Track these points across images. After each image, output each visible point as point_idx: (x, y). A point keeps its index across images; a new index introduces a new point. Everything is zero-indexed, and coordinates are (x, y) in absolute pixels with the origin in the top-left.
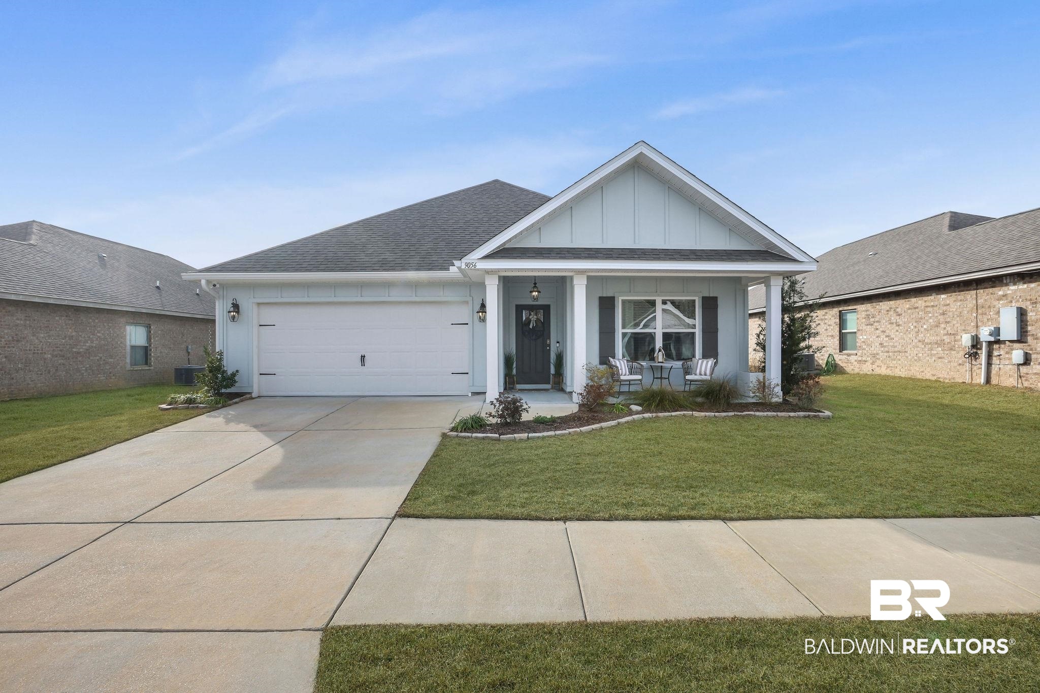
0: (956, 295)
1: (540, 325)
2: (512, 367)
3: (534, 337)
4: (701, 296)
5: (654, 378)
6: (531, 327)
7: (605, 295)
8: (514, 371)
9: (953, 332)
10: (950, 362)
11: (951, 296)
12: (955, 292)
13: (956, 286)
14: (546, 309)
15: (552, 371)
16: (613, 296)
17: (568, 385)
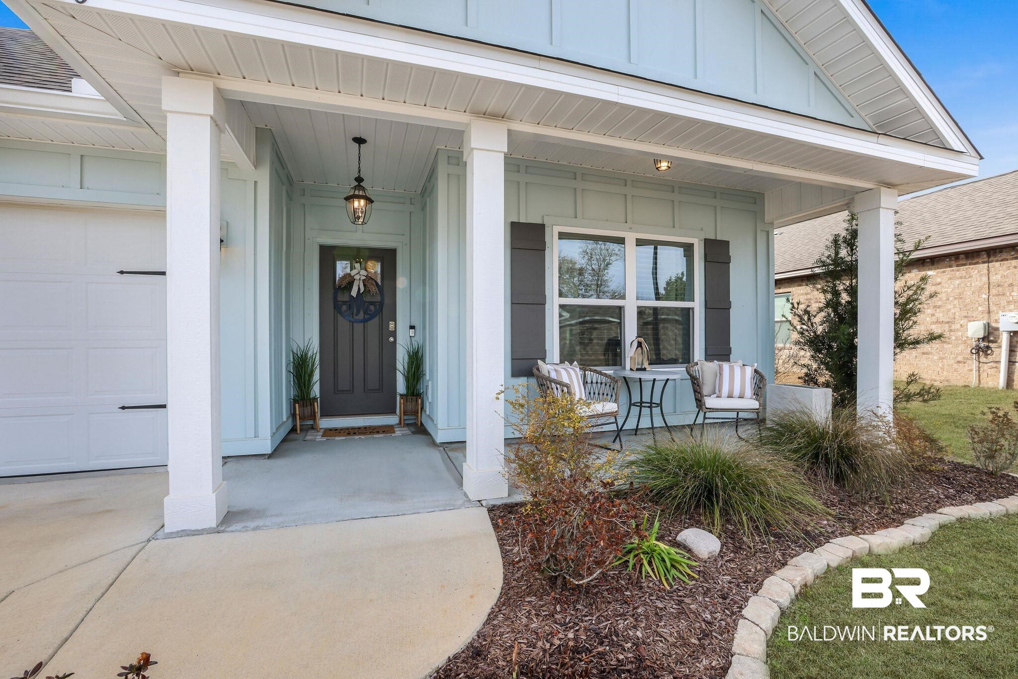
0: (953, 270)
1: (374, 289)
2: (310, 381)
3: (361, 316)
4: (703, 238)
5: (631, 404)
6: (354, 293)
7: (523, 220)
8: (316, 390)
9: (948, 320)
10: (942, 359)
11: (944, 272)
12: (950, 266)
13: (953, 259)
14: (387, 257)
15: (401, 386)
16: (540, 222)
17: (439, 426)
